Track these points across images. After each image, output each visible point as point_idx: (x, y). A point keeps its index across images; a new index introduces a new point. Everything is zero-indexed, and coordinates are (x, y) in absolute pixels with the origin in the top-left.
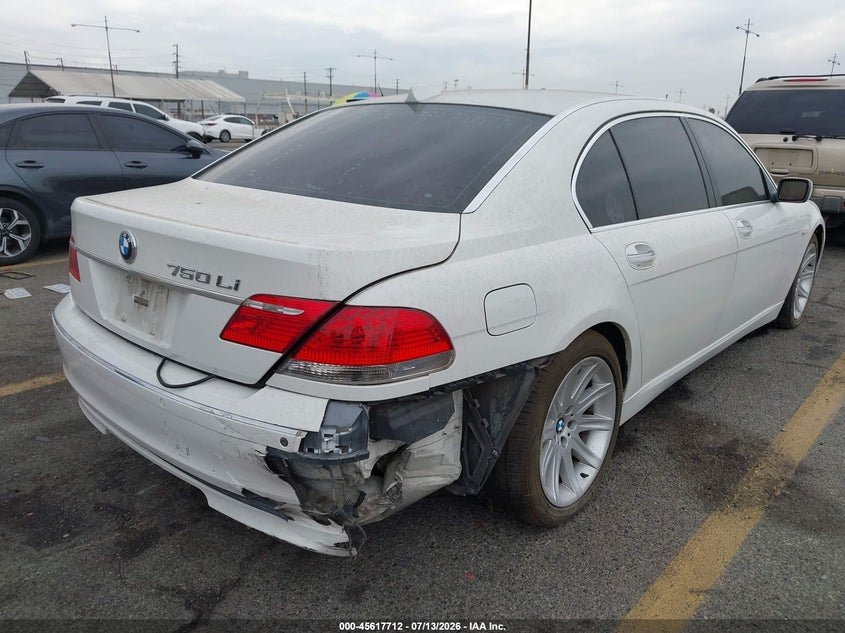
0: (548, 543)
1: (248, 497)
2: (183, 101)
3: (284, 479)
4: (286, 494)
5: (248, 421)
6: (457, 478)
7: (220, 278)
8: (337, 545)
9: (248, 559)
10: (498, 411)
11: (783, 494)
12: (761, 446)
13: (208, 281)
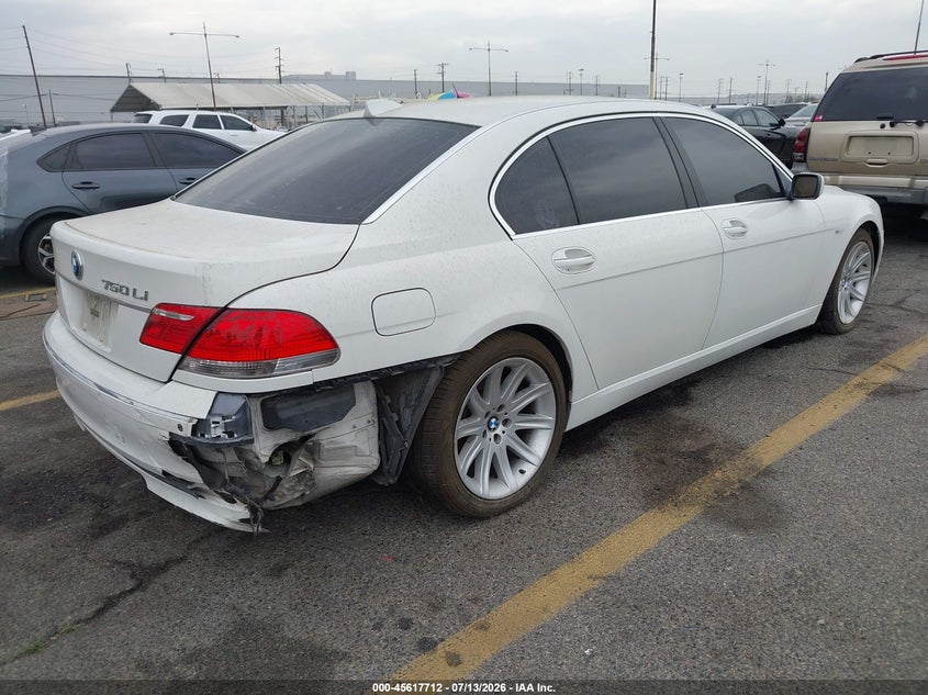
0: (475, 533)
1: (167, 477)
2: (286, 107)
3: (187, 460)
4: (191, 473)
5: (155, 410)
6: (375, 468)
7: (135, 290)
8: (242, 521)
9: (197, 541)
10: (407, 406)
11: (732, 495)
12: (735, 450)
13: (127, 294)
